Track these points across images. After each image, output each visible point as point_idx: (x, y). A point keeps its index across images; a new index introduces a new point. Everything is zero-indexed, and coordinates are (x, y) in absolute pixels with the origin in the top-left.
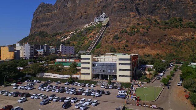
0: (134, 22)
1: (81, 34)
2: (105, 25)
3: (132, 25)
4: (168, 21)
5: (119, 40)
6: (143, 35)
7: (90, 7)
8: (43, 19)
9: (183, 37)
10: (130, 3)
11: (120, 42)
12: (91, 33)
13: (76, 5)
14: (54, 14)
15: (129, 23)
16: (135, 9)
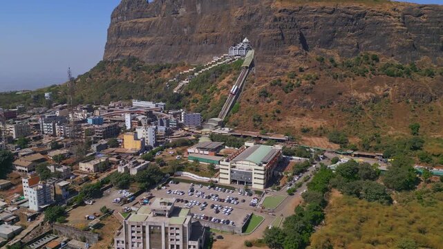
0: (295, 64)
1: (207, 78)
2: (247, 67)
3: (291, 69)
4: (353, 60)
5: (268, 99)
6: (305, 93)
7: (222, 22)
8: (133, 31)
9: (369, 94)
10: (290, 28)
11: (269, 102)
12: (224, 78)
13: (196, 13)
14: (154, 24)
15: (286, 67)
16: (297, 40)
